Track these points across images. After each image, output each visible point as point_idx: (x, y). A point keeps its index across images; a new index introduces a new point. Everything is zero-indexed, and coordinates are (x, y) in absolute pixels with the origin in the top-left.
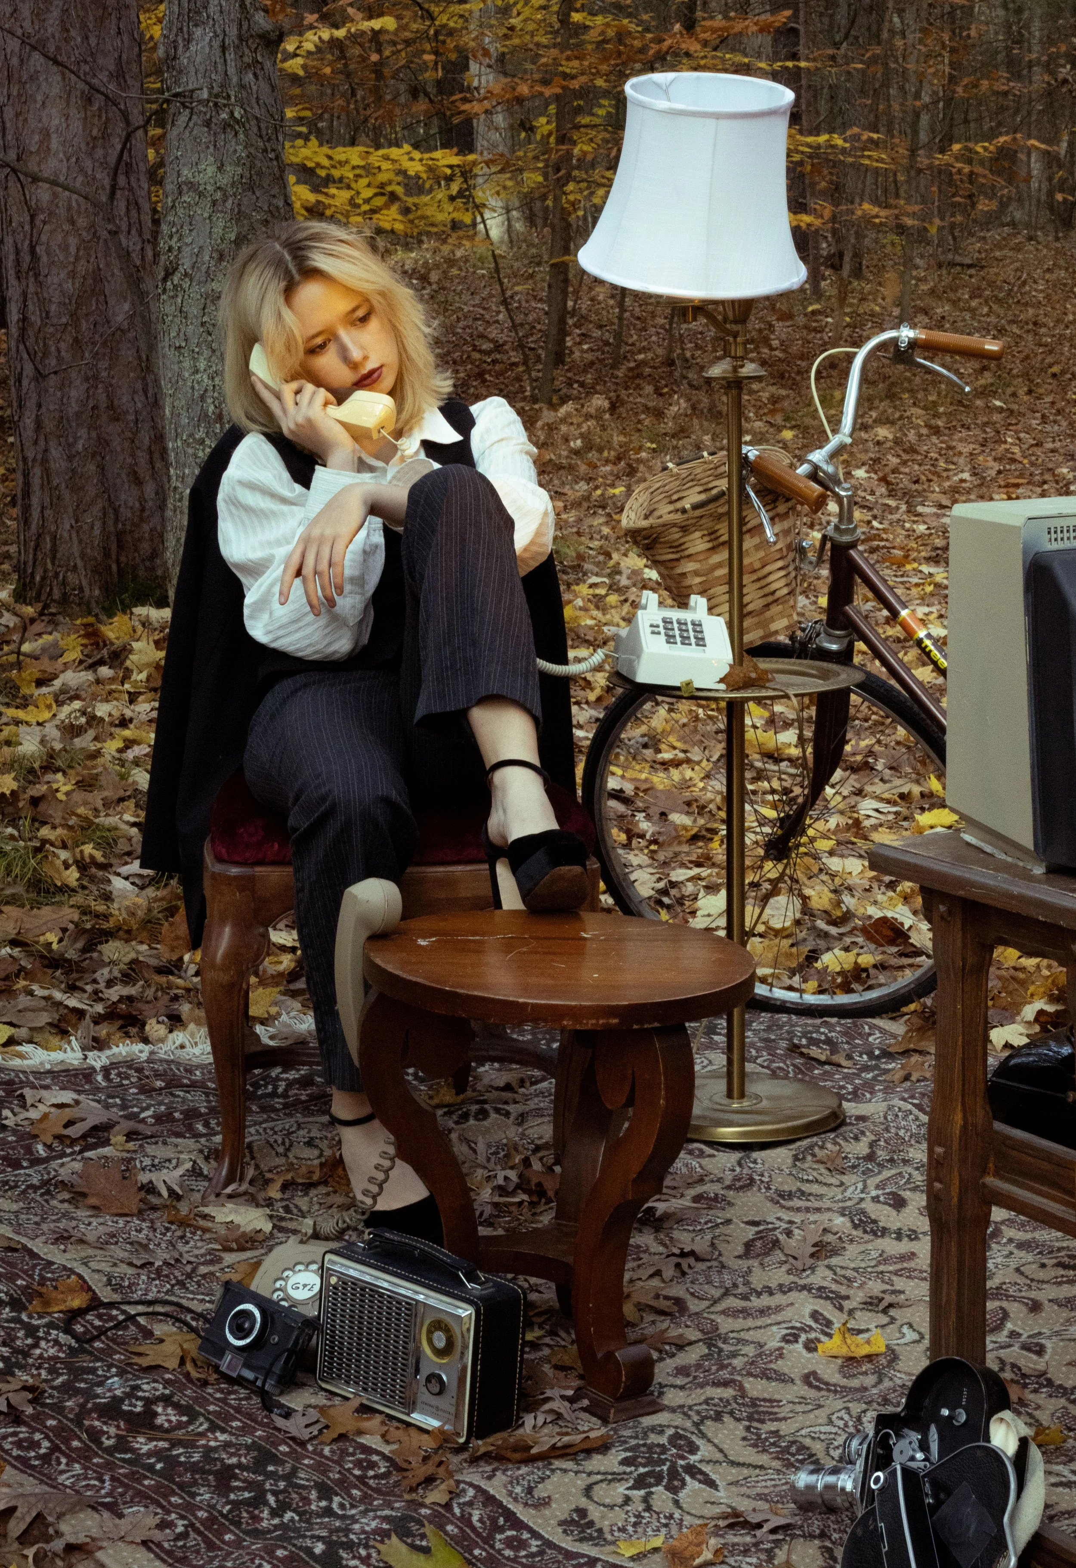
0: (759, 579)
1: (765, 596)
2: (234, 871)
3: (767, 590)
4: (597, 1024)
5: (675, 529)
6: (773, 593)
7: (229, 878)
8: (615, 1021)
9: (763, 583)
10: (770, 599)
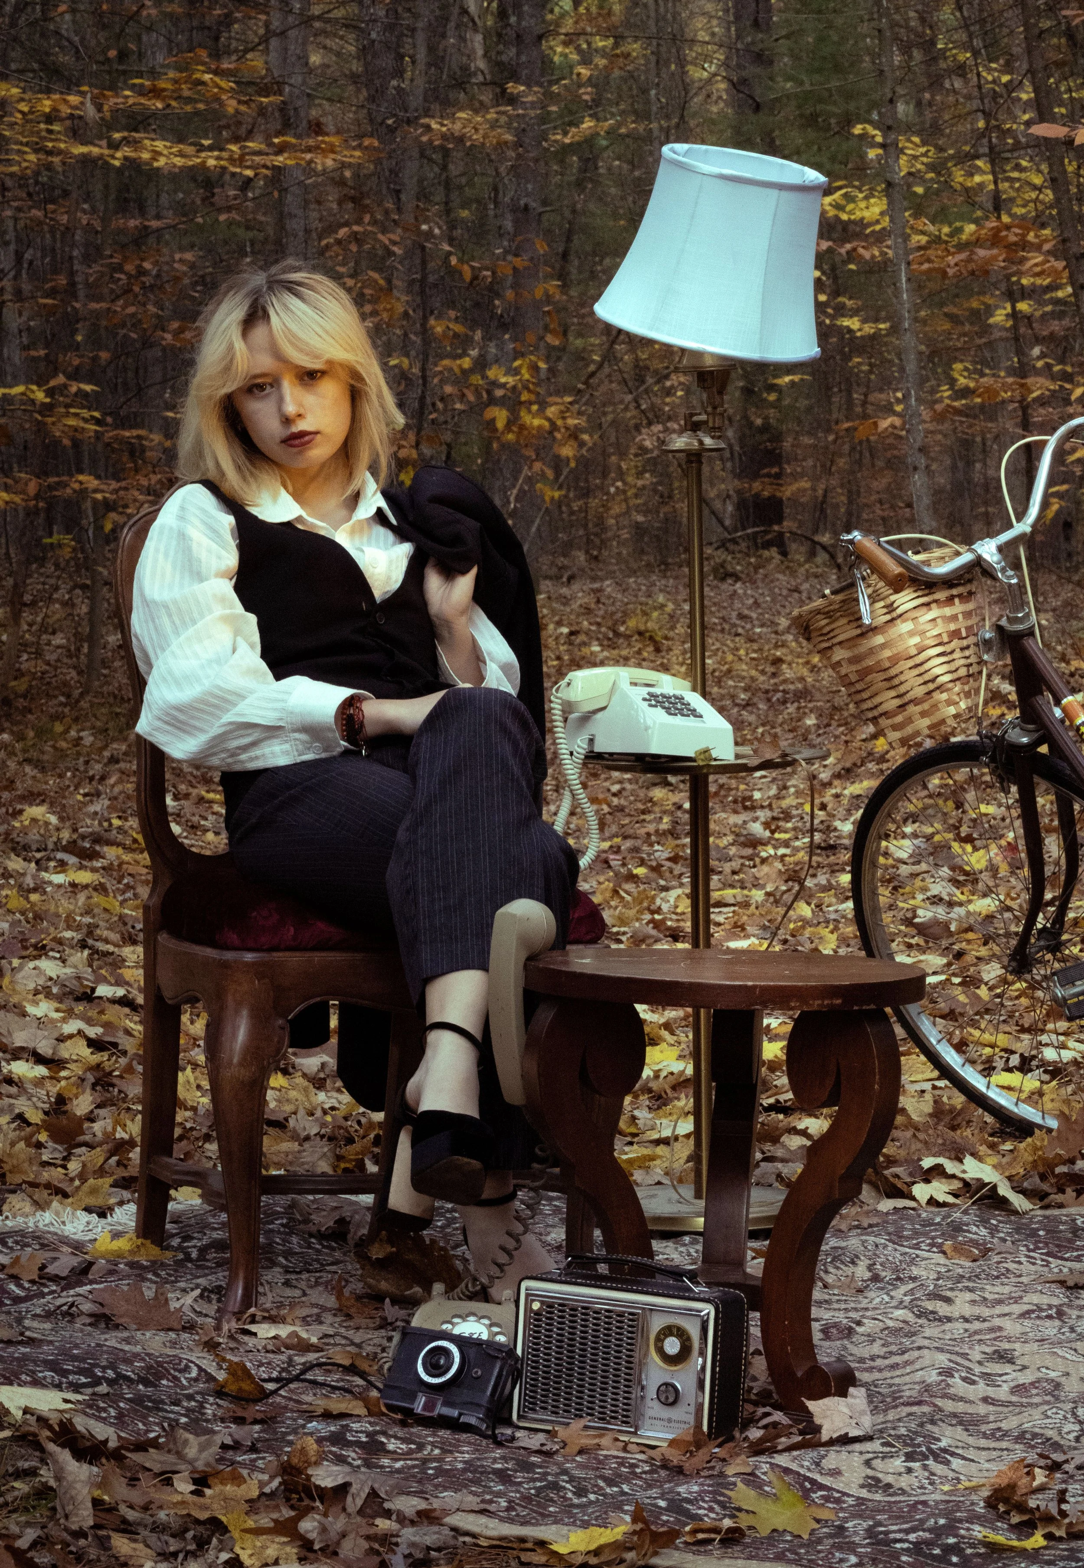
0: (917, 666)
1: (925, 683)
2: (249, 957)
3: (927, 677)
4: (822, 1005)
5: (819, 617)
6: (933, 680)
7: (247, 964)
8: (839, 1001)
9: (922, 669)
10: (931, 686)
